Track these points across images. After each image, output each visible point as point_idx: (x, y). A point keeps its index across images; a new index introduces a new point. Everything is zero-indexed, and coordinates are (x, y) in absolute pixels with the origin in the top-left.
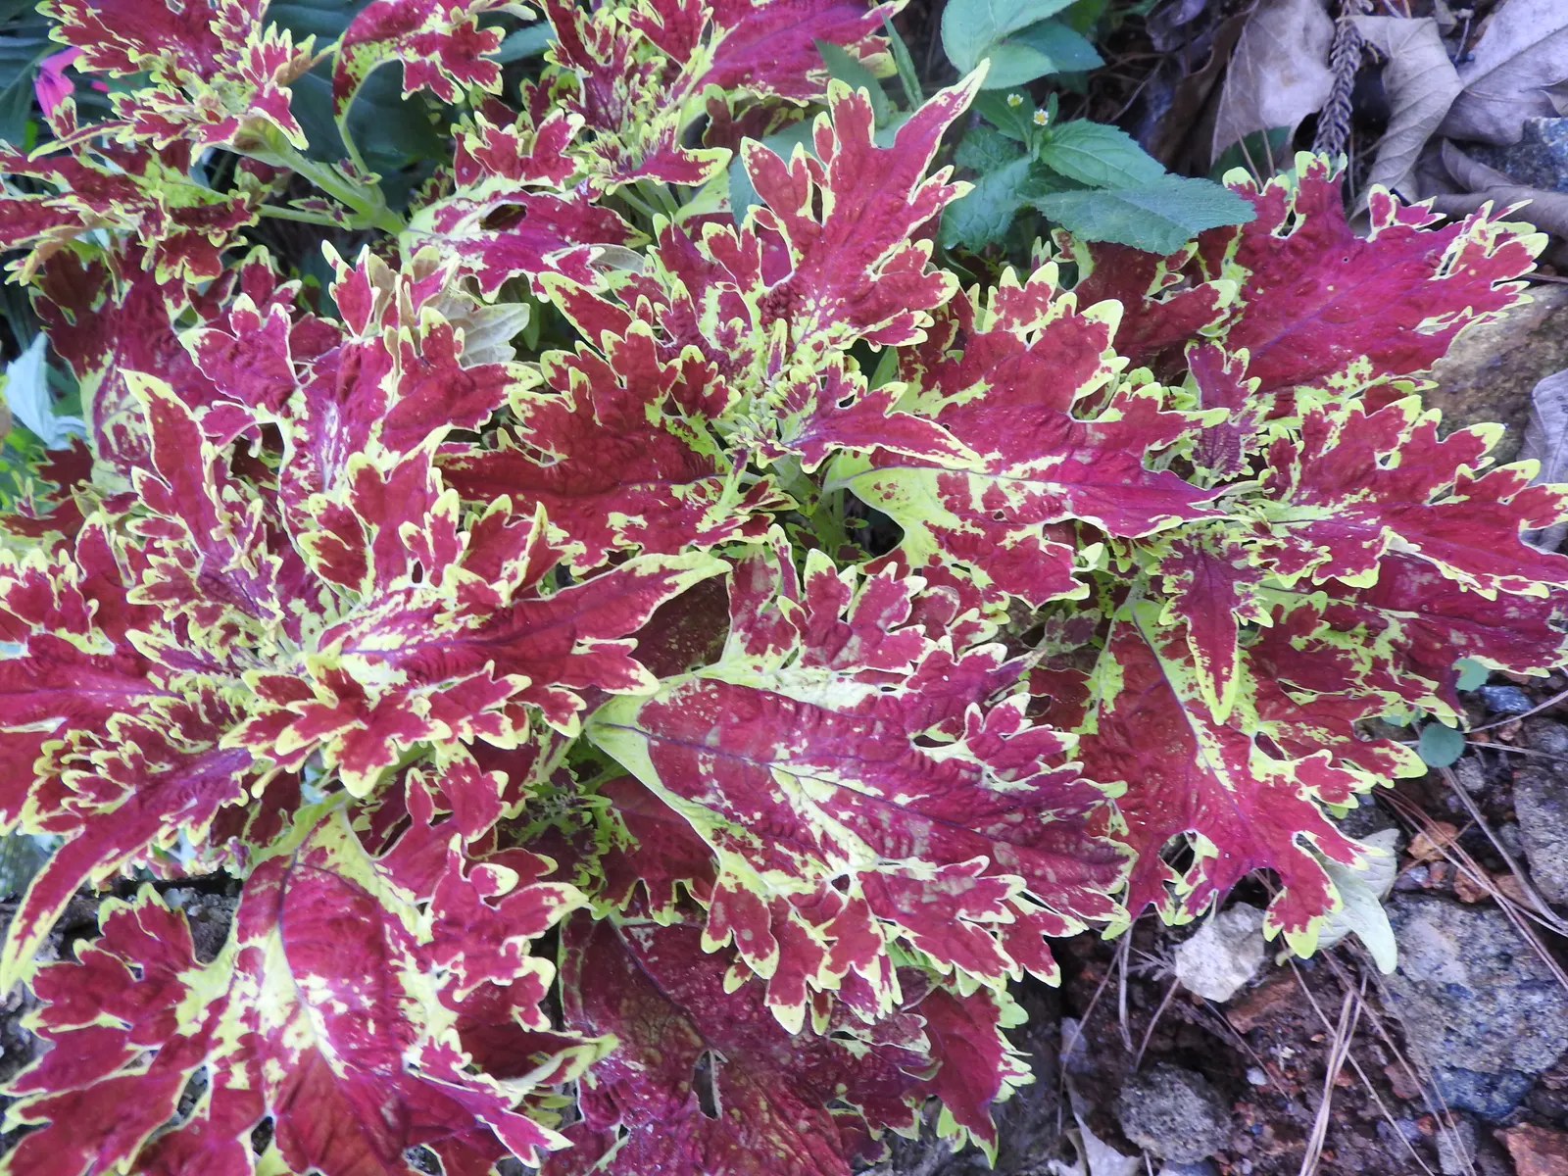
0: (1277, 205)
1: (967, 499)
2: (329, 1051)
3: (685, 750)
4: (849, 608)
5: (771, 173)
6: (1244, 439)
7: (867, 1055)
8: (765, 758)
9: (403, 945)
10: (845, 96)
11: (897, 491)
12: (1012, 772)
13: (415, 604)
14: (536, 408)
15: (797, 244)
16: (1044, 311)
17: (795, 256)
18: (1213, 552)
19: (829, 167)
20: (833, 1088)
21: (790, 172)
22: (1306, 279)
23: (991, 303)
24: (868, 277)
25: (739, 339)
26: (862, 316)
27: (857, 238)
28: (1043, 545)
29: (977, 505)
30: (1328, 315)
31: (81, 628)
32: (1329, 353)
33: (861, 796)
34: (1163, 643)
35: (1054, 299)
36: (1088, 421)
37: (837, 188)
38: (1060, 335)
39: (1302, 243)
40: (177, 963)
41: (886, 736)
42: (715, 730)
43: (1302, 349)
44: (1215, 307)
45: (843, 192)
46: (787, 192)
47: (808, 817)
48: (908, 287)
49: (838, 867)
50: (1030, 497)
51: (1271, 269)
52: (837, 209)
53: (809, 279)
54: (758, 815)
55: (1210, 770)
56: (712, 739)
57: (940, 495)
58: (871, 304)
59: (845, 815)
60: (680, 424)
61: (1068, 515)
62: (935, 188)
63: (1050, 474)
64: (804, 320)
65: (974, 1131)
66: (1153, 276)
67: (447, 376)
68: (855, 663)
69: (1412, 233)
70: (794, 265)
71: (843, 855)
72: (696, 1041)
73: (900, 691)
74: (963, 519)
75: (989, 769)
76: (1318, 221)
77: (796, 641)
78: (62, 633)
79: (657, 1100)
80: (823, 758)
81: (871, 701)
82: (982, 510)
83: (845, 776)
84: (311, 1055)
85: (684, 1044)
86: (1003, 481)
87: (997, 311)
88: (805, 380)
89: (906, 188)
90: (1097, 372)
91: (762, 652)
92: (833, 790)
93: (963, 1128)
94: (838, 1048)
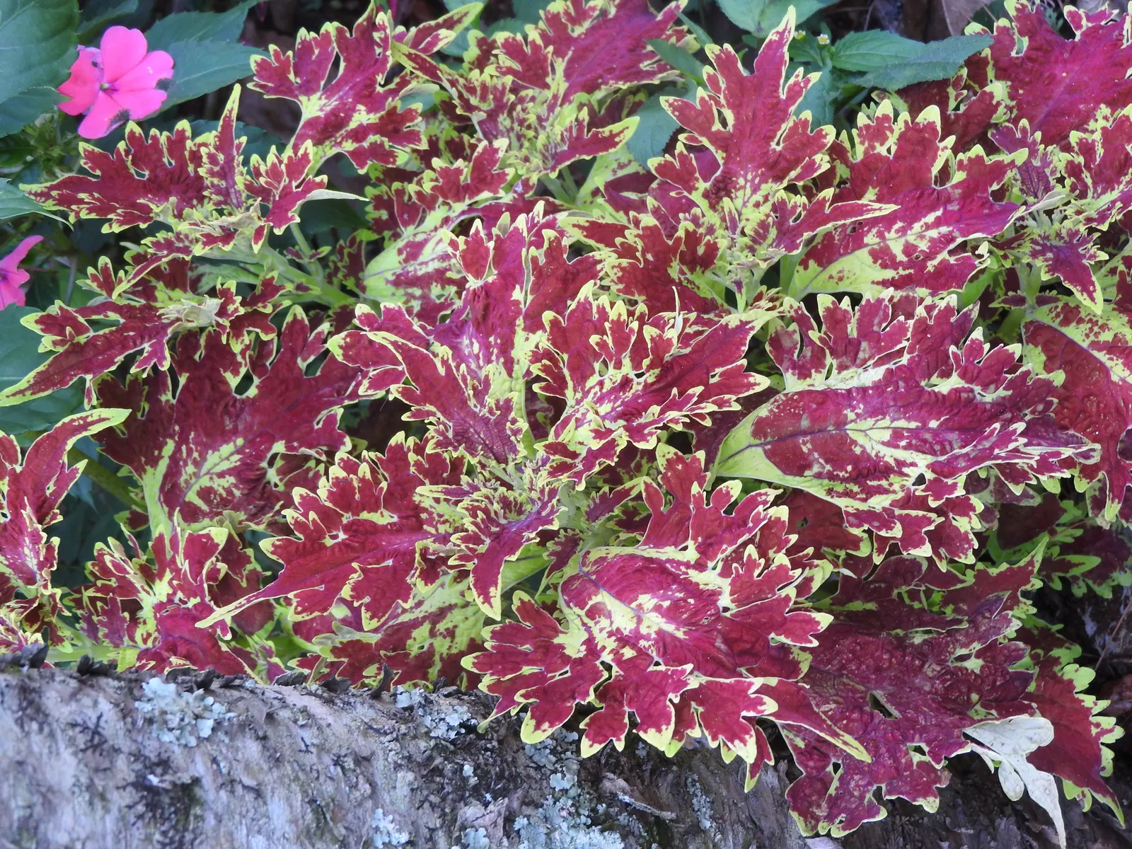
0: (1007, 38)
1: (893, 257)
2: (670, 628)
3: (789, 441)
4: (852, 330)
5: (687, 112)
6: (1048, 171)
7: (982, 667)
8: (841, 423)
9: (683, 568)
10: (717, 52)
11: (846, 274)
12: (992, 387)
13: (608, 386)
14: (623, 269)
15: (719, 147)
16: (892, 131)
17: (720, 156)
18: (1061, 243)
19: (722, 96)
20: (969, 698)
21: (699, 107)
22: (1047, 74)
23: (857, 140)
24: (774, 150)
25: (702, 220)
26: (780, 174)
27: (757, 130)
28: (952, 260)
29: (901, 257)
30: (1070, 90)
31: (374, 508)
32: (1080, 111)
33: (908, 430)
34: (1058, 320)
35: (895, 120)
36: (948, 185)
37: (730, 106)
38: (908, 141)
39: (1034, 54)
40: (550, 633)
41: (908, 388)
42: (805, 416)
43: (1063, 114)
44: (994, 102)
45: (736, 107)
46: (701, 119)
47: (881, 455)
48: (804, 143)
49: (913, 473)
50: (932, 240)
51: (1022, 75)
52: (737, 118)
53: (733, 166)
54: (849, 468)
55: (1123, 380)
56: (805, 423)
57: (875, 262)
58: (783, 164)
59: (903, 443)
60: (689, 281)
61: (959, 240)
62: (797, 84)
63: (938, 223)
64: (740, 193)
65: (1096, 791)
66: (948, 98)
67: (561, 271)
68: (870, 358)
69: (1102, 27)
70: (721, 162)
71: (913, 464)
72: (862, 688)
73: (905, 360)
74: (896, 269)
75: (977, 389)
76: (1038, 38)
77: (829, 360)
78: (365, 515)
79: (853, 720)
80: (876, 412)
81: (889, 371)
82: (905, 259)
83: (893, 420)
84: (660, 633)
85: (854, 691)
86: (911, 237)
87: (862, 143)
88: (763, 218)
89: (776, 90)
90: (940, 153)
91: (810, 376)
92: (889, 432)
93: (1086, 790)
94: (961, 669)
